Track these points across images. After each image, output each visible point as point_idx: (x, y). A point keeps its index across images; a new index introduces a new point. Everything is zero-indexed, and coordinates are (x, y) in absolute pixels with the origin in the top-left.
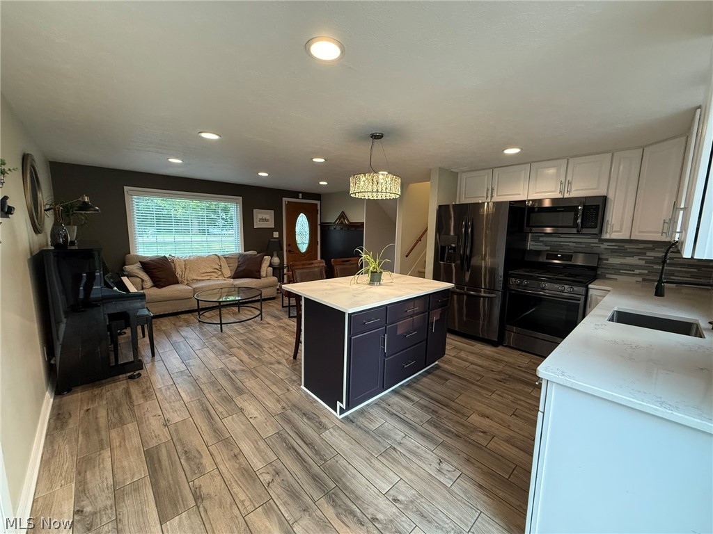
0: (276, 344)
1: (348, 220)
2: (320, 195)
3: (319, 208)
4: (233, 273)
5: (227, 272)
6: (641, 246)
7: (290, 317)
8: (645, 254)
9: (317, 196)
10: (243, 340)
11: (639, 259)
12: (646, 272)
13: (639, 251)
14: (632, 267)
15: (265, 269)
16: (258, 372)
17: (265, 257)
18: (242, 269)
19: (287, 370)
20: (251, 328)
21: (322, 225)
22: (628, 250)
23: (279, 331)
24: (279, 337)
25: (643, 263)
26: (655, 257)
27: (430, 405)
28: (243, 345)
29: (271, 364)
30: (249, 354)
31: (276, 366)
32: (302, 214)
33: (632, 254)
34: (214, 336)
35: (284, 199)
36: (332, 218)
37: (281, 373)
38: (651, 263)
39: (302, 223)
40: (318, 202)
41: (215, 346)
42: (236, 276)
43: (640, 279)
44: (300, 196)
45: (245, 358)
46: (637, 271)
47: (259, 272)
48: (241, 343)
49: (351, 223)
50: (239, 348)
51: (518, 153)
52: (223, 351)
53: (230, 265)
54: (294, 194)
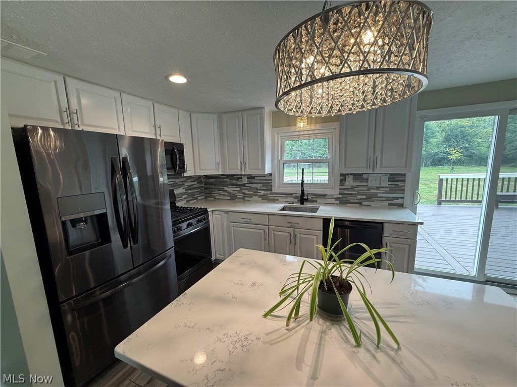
13: (182, 183)
26: (188, 186)
38: (187, 190)
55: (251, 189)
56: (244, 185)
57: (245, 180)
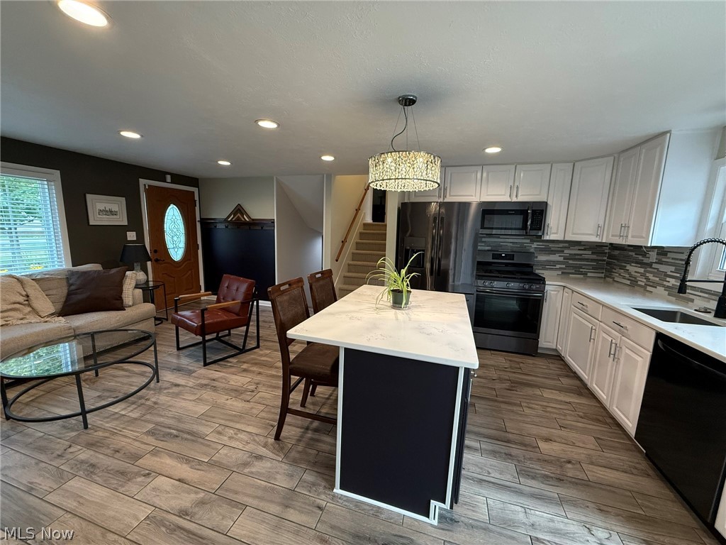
0: (223, 422)
1: (248, 217)
2: (198, 179)
3: (197, 198)
4: (59, 306)
5: (45, 305)
6: (561, 245)
7: (206, 364)
8: (563, 251)
9: (193, 181)
10: (151, 433)
11: (560, 256)
12: (564, 266)
13: (559, 249)
14: (555, 263)
15: (130, 292)
16: (236, 493)
17: (128, 273)
18: (80, 297)
19: (283, 465)
20: (148, 403)
21: (203, 221)
22: (552, 249)
23: (207, 395)
24: (215, 406)
25: (561, 259)
26: (570, 254)
27: (497, 448)
28: (160, 444)
29: (246, 464)
30: (187, 460)
31: (259, 467)
32: (172, 206)
33: (553, 252)
34: (73, 442)
35: (142, 182)
36: (221, 212)
37: (278, 477)
38: (567, 259)
39: (173, 219)
40: (195, 190)
41: (93, 466)
42: (69, 309)
43: (560, 273)
44: (169, 178)
45: (185, 471)
46: (558, 266)
47: (121, 299)
48: (151, 440)
49: (253, 220)
50: (155, 453)
51: (497, 153)
52: (123, 473)
53: (50, 292)
54: (159, 174)
57: (653, 256)
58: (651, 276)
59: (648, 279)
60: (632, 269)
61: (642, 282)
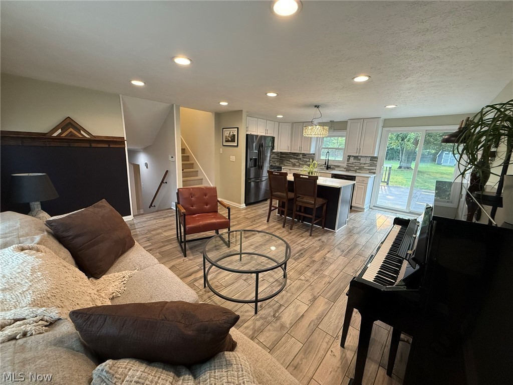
1: (87, 133)
49: (95, 137)
55: (303, 161)
56: (300, 159)
57: (301, 156)
58: (301, 162)
59: (300, 163)
60: (293, 161)
61: (298, 164)
